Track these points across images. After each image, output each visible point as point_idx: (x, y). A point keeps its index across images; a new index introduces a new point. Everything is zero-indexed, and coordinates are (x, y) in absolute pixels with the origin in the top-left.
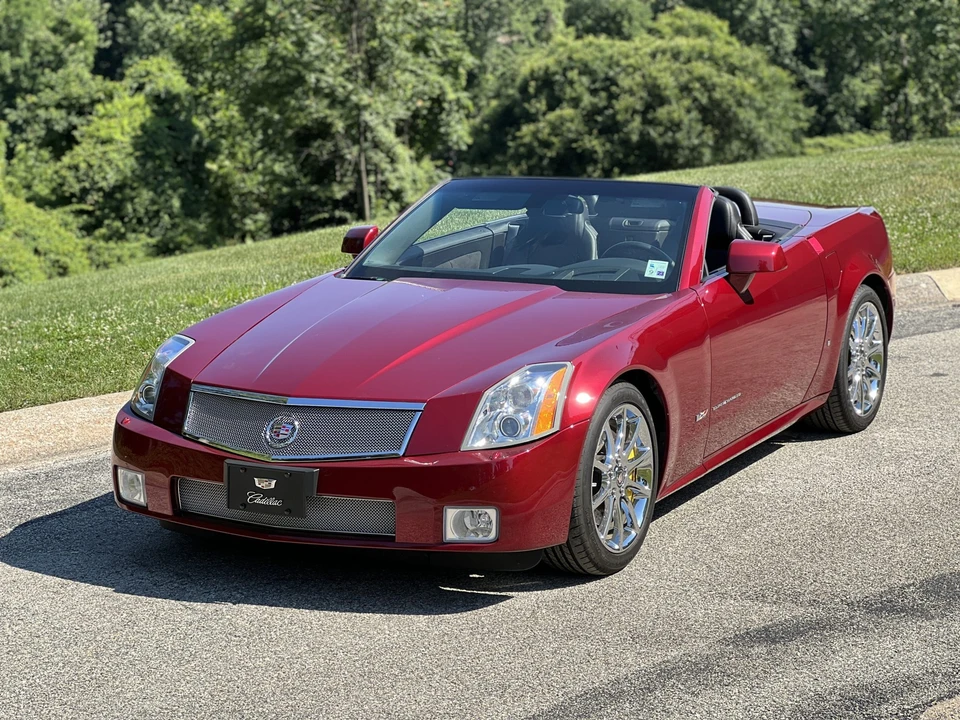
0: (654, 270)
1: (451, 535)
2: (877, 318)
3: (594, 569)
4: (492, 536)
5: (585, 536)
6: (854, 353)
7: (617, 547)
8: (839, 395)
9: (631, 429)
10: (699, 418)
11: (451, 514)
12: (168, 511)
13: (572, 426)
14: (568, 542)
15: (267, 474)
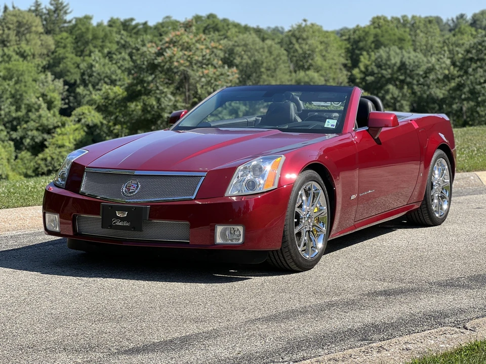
0: (329, 124)
1: (219, 240)
2: (447, 167)
3: (295, 266)
4: (241, 241)
5: (290, 247)
6: (434, 183)
7: (308, 257)
8: (426, 204)
9: (315, 196)
10: (352, 198)
11: (219, 229)
12: (71, 234)
13: (285, 186)
14: (281, 249)
15: (122, 209)
